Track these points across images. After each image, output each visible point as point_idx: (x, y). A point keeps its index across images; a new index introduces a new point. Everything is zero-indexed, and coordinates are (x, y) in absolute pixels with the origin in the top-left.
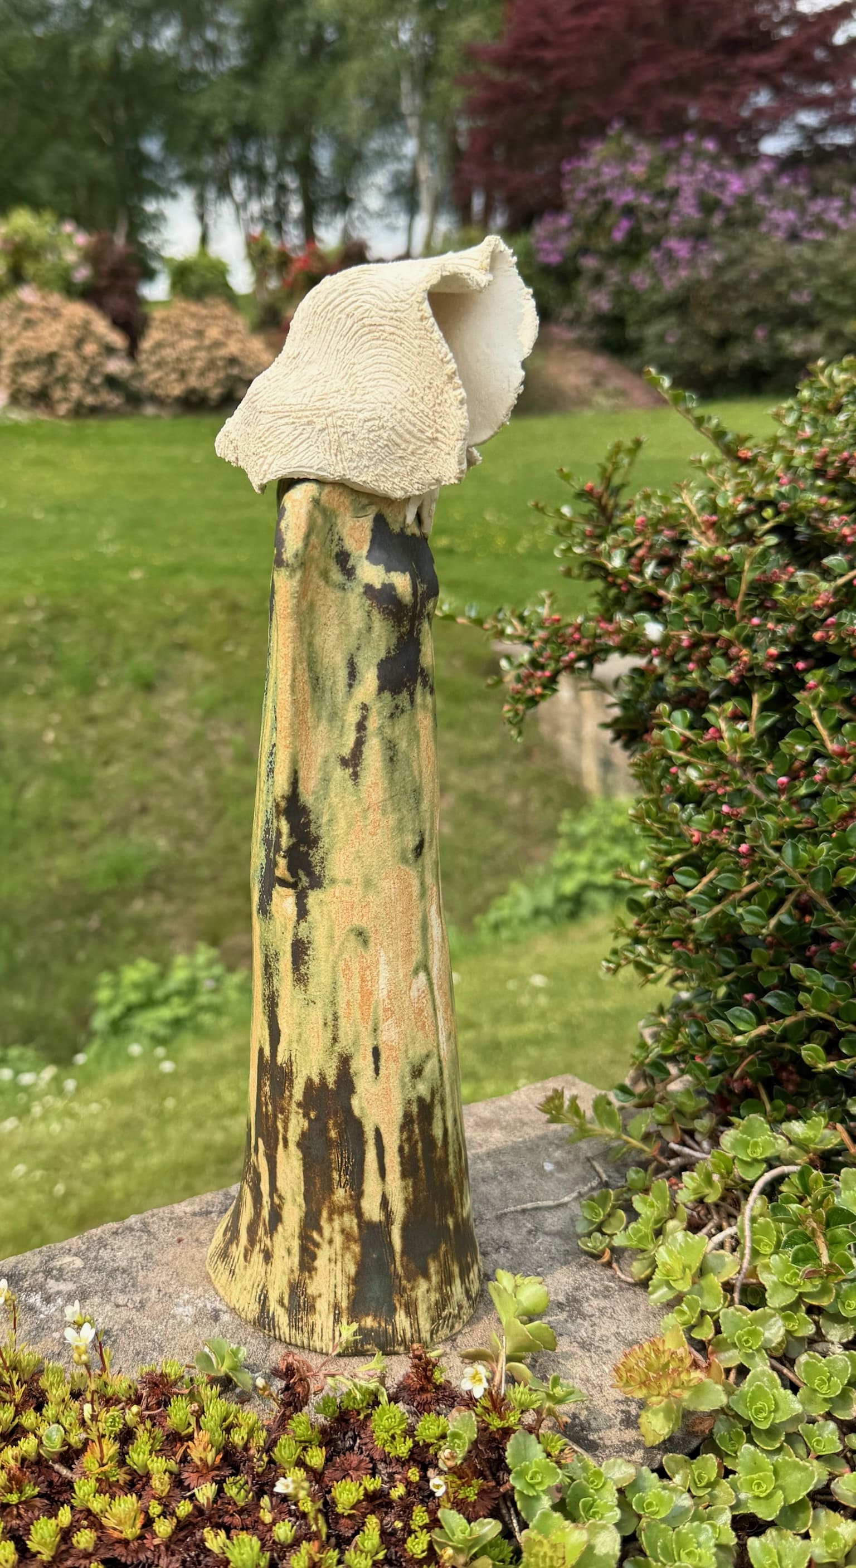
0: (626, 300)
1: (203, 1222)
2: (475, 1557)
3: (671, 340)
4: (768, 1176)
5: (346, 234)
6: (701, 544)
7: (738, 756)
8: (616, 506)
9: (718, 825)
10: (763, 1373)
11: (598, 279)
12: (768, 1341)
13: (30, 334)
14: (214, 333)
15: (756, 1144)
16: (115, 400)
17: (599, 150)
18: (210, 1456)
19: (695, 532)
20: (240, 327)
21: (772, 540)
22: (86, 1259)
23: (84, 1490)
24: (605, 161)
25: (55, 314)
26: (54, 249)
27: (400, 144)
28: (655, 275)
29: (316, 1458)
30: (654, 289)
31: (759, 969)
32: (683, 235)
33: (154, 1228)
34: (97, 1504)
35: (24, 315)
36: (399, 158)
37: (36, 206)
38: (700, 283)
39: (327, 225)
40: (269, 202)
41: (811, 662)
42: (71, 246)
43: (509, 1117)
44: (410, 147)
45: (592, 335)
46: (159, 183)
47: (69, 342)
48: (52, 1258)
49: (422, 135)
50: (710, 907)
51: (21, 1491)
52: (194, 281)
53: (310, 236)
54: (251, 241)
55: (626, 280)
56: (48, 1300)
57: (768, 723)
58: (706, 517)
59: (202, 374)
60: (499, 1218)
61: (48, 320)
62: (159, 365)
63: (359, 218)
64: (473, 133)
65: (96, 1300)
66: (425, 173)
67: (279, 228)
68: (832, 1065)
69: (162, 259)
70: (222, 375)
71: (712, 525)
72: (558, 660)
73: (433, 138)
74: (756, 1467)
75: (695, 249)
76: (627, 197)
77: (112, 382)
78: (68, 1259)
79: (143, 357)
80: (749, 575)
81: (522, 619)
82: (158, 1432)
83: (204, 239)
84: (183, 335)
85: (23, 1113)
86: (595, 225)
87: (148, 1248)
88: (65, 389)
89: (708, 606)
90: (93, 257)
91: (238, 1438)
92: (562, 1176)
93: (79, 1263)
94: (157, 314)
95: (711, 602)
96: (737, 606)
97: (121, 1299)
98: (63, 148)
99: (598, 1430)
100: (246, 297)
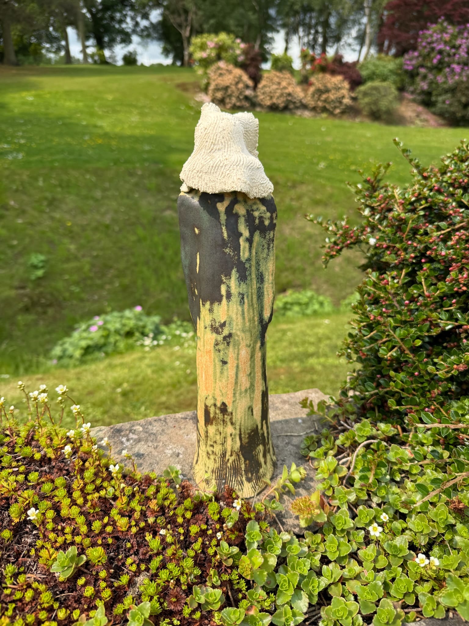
0: (434, 86)
1: (183, 421)
2: (229, 558)
3: (447, 102)
4: (366, 443)
5: (337, 52)
6: (398, 210)
7: (393, 291)
8: (378, 186)
9: (381, 314)
10: (345, 511)
11: (425, 77)
12: (349, 500)
13: (220, 78)
14: (284, 84)
15: (365, 430)
16: (247, 104)
17: (434, 27)
18: (156, 508)
19: (396, 206)
20: (294, 83)
21: (422, 213)
22: (144, 428)
23: (114, 512)
24: (435, 32)
25: (230, 72)
26: (232, 48)
27: (362, 18)
28: (446, 77)
29: (188, 515)
30: (445, 83)
31: (383, 368)
32: (459, 64)
33: (168, 421)
34: (117, 517)
35: (220, 71)
36: (360, 24)
37: (228, 31)
38: (462, 82)
39: (331, 47)
40: (311, 37)
41: (427, 260)
42: (239, 48)
43: (292, 401)
44: (365, 20)
45: (419, 98)
46: (274, 26)
47: (234, 83)
48: (133, 426)
49: (370, 16)
50: (370, 344)
51: (94, 509)
52: (280, 64)
53: (324, 51)
54: (302, 51)
55: (435, 78)
56: (128, 440)
57: (406, 281)
58: (401, 200)
59: (278, 98)
60: (278, 437)
61: (227, 74)
62: (264, 93)
63: (343, 45)
64: (389, 17)
65: (143, 443)
66: (368, 30)
67: (313, 48)
68: (398, 407)
69: (270, 54)
70: (285, 99)
71: (402, 204)
72: (343, 243)
73: (374, 17)
74: (332, 542)
75: (462, 69)
76: (441, 47)
77: (247, 98)
78: (138, 427)
79: (258, 90)
80: (411, 225)
81: (336, 225)
82: (143, 496)
83: (286, 49)
84: (273, 83)
85: (182, 345)
86: (427, 57)
87: (164, 428)
88: (230, 99)
89: (395, 234)
90: (245, 52)
91: (167, 503)
92: (304, 425)
93: (141, 429)
94: (265, 75)
95: (396, 232)
96: (404, 236)
97: (150, 444)
98: (241, 10)
99: (286, 518)
100: (298, 71)
